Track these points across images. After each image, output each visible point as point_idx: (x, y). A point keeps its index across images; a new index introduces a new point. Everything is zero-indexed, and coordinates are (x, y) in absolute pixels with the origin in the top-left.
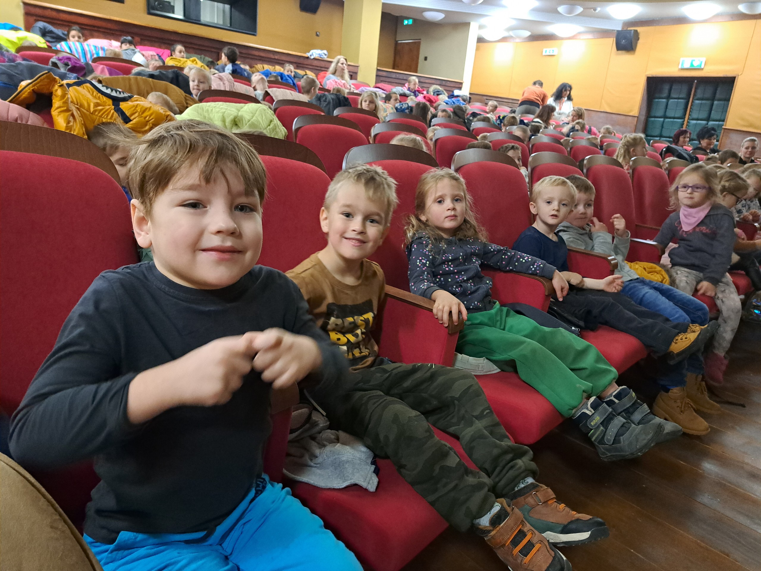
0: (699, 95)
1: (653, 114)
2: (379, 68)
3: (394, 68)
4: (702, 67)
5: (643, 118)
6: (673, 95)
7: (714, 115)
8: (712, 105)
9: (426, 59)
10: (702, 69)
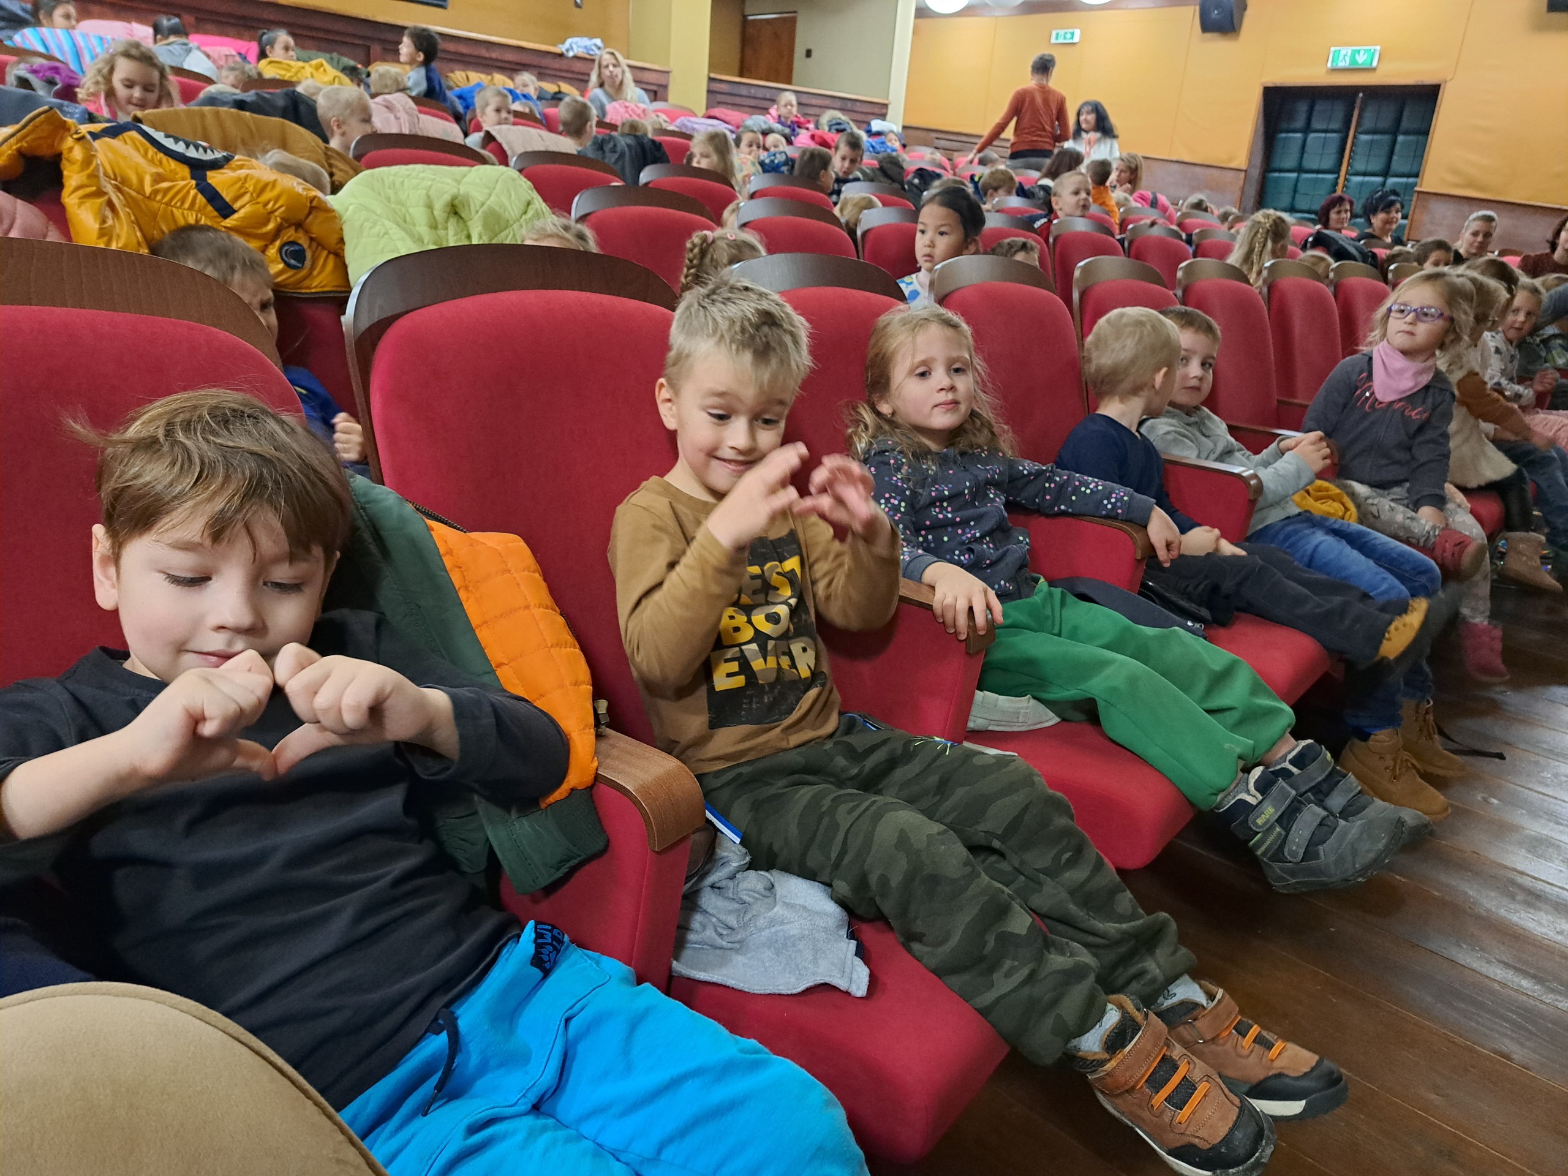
0: (1368, 124)
1: (1276, 164)
2: (713, 75)
3: (741, 75)
4: (1375, 64)
5: (1256, 173)
6: (1316, 125)
7: (1397, 165)
8: (1394, 142)
9: (809, 53)
10: (1374, 69)
